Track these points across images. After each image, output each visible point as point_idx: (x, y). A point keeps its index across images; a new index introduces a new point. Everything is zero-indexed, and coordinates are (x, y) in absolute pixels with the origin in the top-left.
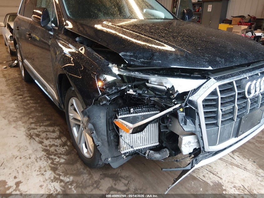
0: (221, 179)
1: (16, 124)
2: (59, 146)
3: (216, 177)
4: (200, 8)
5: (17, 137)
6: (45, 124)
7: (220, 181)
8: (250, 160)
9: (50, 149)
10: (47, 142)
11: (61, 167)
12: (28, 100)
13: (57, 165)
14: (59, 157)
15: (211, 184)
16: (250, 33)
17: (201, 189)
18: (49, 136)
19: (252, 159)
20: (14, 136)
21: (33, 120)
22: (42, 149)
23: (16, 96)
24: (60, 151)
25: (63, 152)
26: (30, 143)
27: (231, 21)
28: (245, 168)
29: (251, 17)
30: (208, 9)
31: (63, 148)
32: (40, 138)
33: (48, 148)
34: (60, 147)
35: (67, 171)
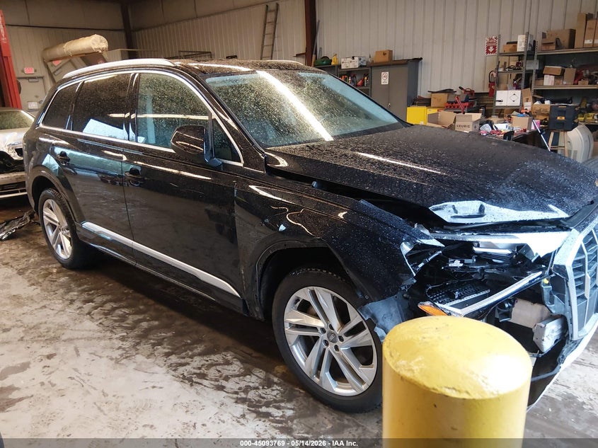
0: (568, 387)
1: (134, 362)
2: (261, 387)
3: (559, 386)
4: (366, 78)
5: (161, 388)
6: (196, 351)
7: (569, 391)
8: (591, 349)
9: (249, 397)
10: (231, 385)
11: (296, 424)
12: (114, 309)
13: (286, 422)
14: (278, 408)
15: (560, 399)
16: (487, 125)
17: (550, 410)
18: (225, 373)
19: (593, 348)
20: (154, 387)
21: (164, 348)
22: (234, 401)
23: (78, 304)
24: (271, 397)
25: (278, 396)
26: (198, 393)
27: (430, 100)
28: (590, 364)
29: (465, 91)
30: (382, 81)
31: (273, 390)
32: (211, 380)
33: (243, 395)
34: (263, 388)
35: (311, 429)
